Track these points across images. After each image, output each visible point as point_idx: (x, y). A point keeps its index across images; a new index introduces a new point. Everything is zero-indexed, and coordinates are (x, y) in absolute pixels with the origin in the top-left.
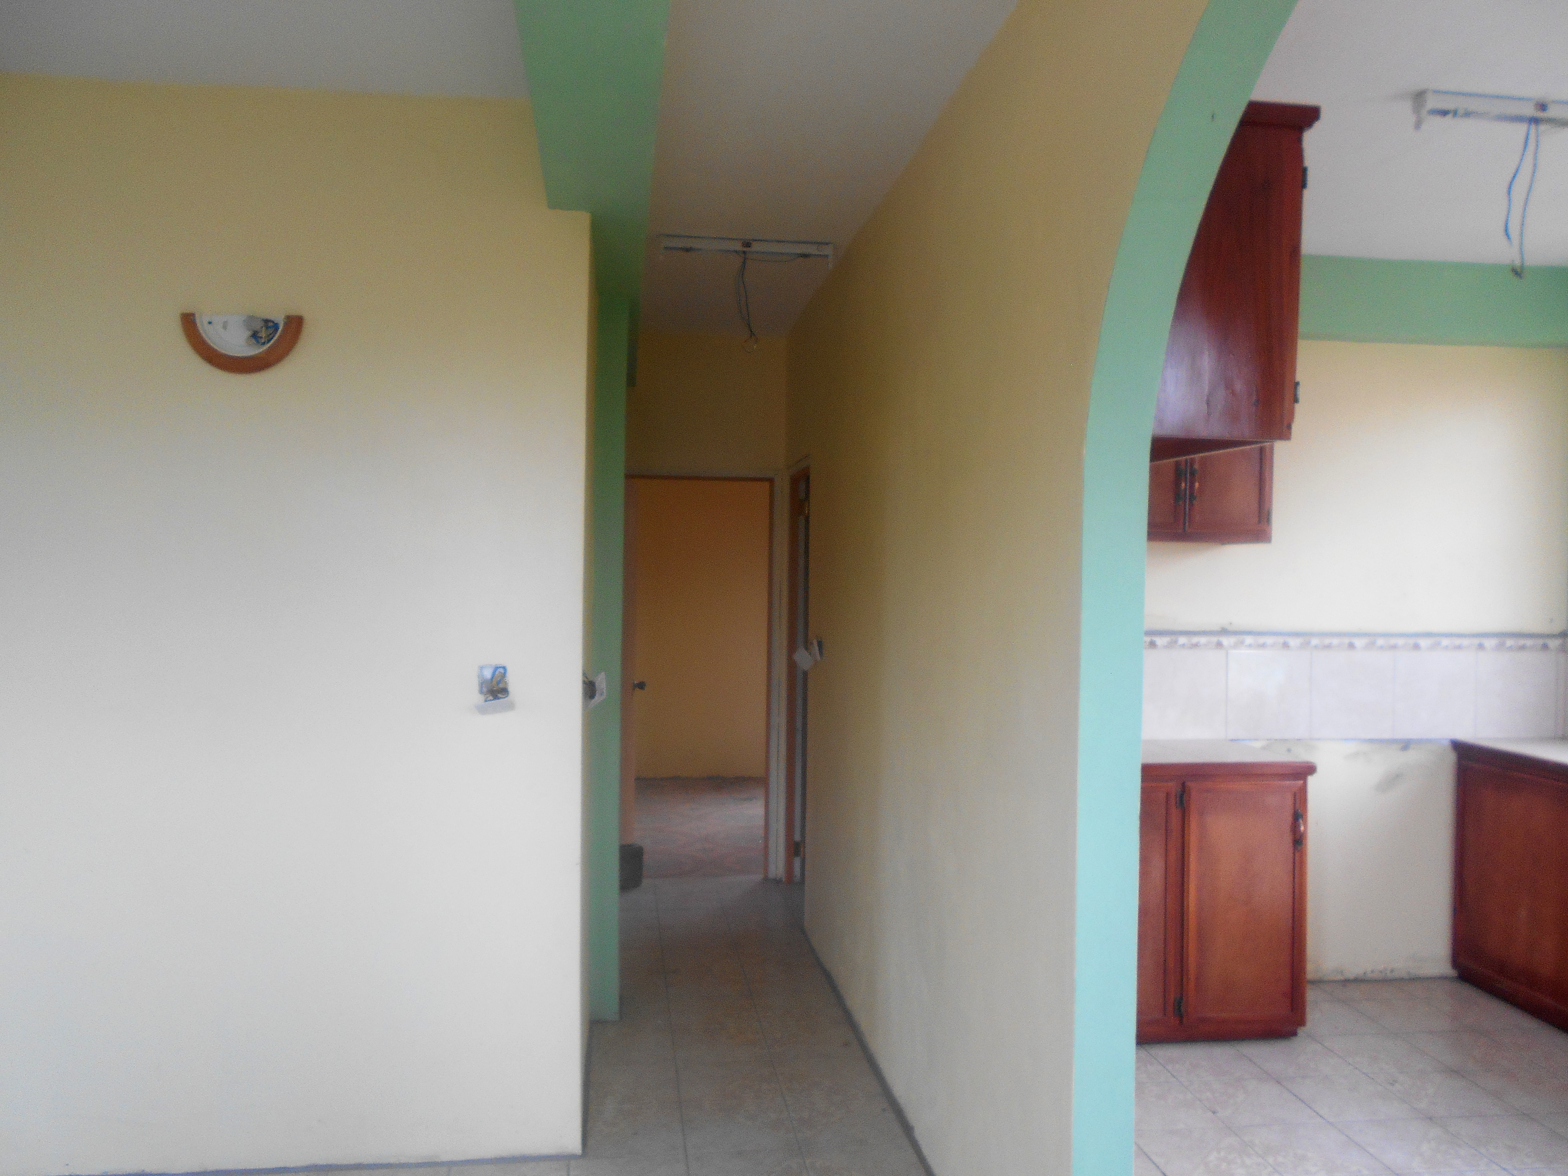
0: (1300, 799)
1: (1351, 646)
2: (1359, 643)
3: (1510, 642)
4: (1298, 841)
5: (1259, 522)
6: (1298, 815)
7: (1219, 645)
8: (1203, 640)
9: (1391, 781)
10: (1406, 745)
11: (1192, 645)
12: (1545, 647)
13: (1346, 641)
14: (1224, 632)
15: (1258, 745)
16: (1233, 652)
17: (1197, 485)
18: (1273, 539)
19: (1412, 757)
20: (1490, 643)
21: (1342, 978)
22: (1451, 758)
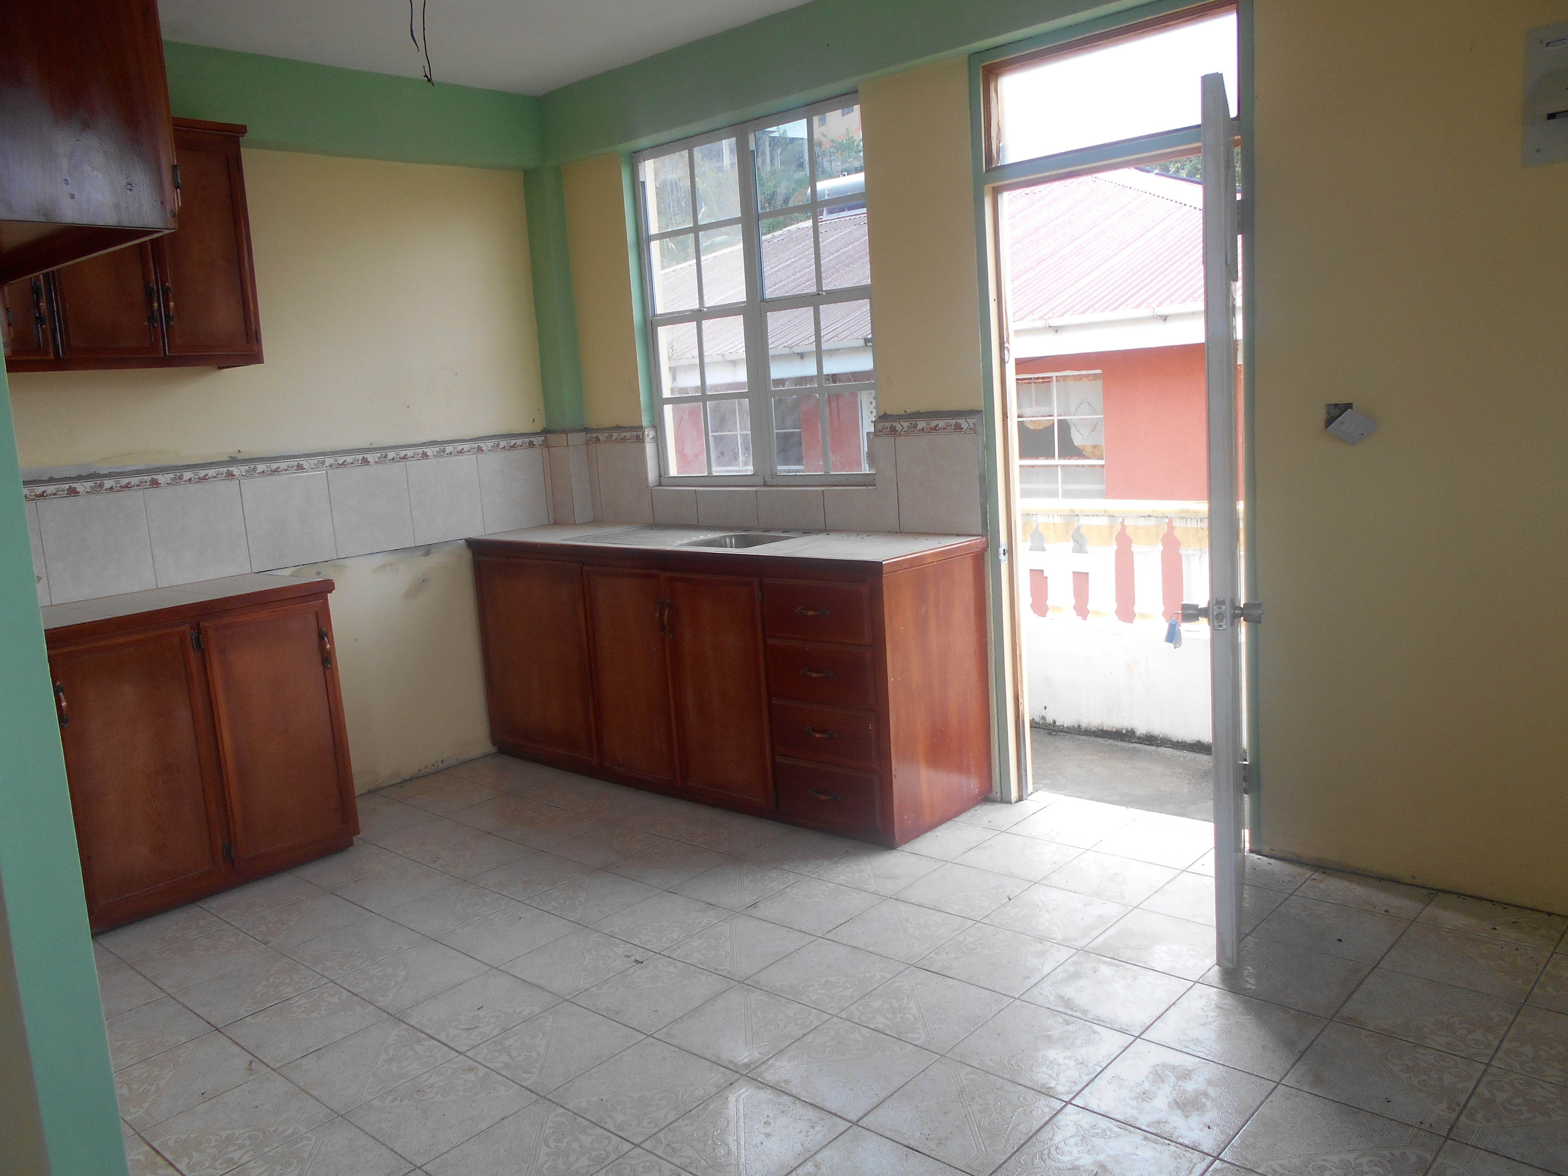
0: (323, 618)
1: (365, 461)
2: (371, 457)
3: (503, 443)
4: (327, 659)
5: (248, 342)
6: (323, 633)
7: (230, 475)
8: (211, 472)
9: (419, 586)
10: (427, 550)
11: (199, 478)
12: (531, 444)
13: (360, 457)
14: (233, 461)
15: (286, 572)
16: (245, 482)
17: (172, 304)
18: (266, 358)
19: (435, 559)
20: (486, 445)
21: (399, 780)
22: (467, 556)
